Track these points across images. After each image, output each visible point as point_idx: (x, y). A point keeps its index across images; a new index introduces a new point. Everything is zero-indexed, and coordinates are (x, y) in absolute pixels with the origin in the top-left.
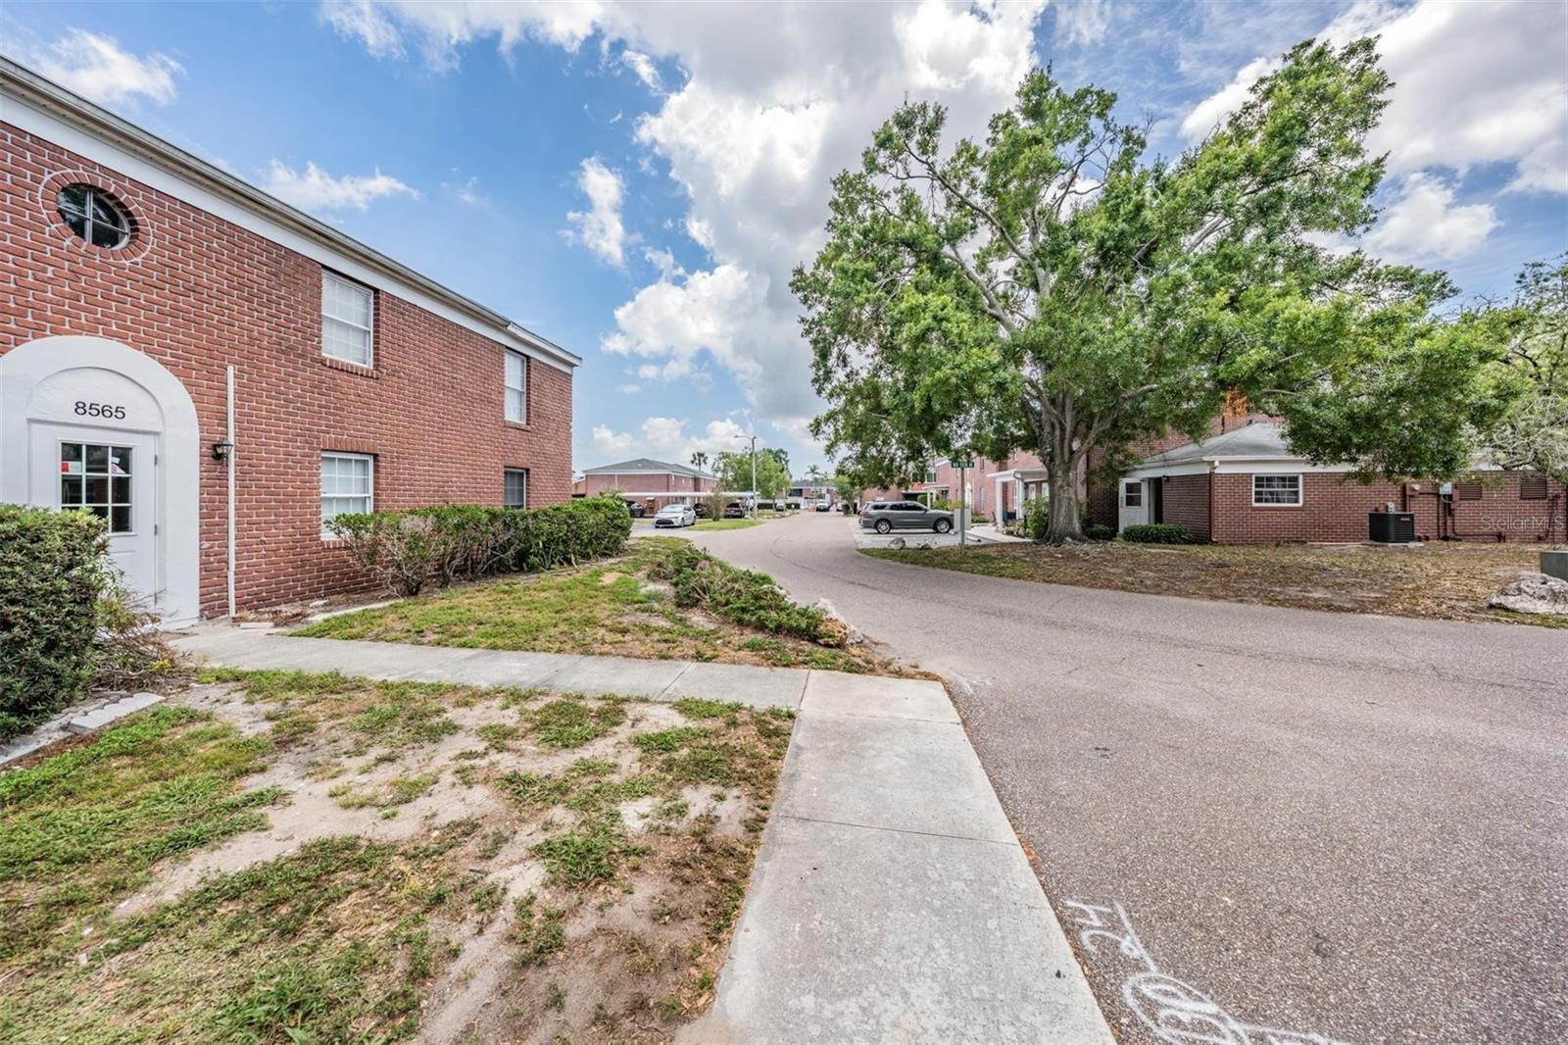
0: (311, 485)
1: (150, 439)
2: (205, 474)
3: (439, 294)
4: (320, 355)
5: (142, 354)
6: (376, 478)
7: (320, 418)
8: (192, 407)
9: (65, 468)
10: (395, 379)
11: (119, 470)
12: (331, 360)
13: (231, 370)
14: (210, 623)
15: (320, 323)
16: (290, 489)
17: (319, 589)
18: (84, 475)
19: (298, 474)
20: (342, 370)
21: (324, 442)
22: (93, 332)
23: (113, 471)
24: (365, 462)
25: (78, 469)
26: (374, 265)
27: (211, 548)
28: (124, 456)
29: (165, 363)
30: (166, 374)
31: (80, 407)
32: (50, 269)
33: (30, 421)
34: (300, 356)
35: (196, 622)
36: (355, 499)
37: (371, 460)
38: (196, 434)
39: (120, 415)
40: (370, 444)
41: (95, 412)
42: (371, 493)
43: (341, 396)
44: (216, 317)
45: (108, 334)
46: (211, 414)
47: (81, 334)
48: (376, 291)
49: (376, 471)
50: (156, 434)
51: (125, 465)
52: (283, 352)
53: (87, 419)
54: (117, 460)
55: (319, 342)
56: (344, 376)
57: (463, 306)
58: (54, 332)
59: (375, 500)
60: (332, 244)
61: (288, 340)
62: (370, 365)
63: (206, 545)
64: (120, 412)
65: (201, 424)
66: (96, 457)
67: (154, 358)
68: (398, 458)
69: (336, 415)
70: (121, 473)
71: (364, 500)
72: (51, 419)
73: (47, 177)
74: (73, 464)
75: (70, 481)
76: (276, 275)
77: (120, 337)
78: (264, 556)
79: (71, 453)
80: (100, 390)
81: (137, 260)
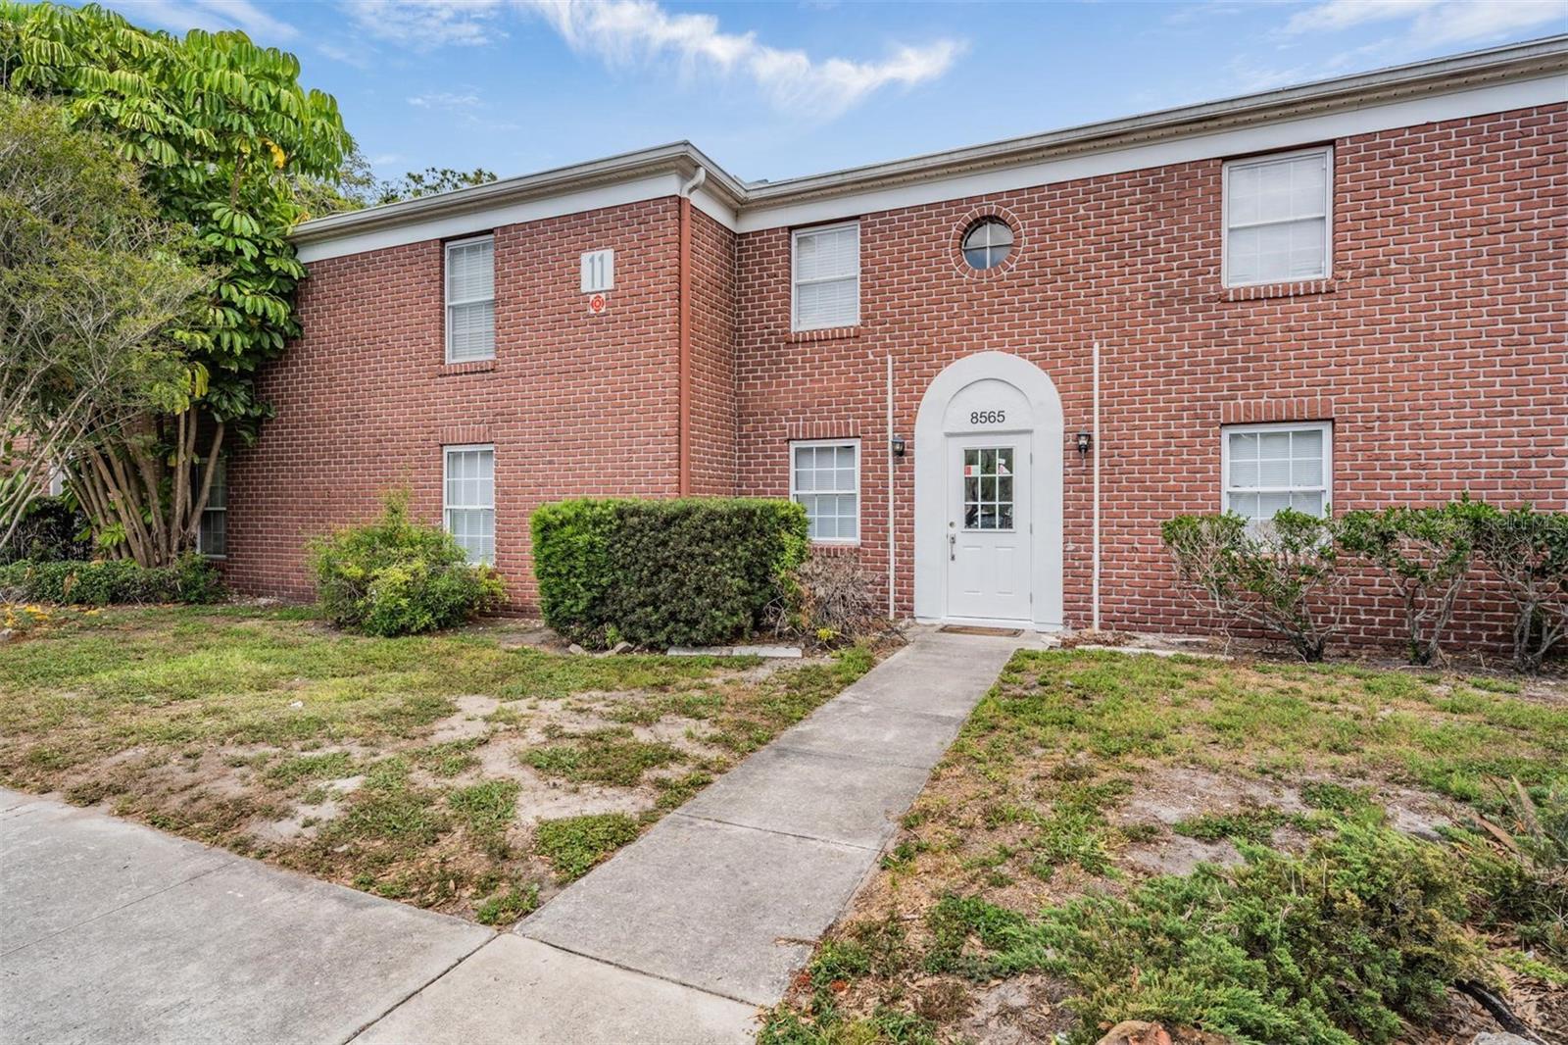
0: (1206, 476)
1: (1025, 438)
2: (1070, 470)
4: (1218, 288)
5: (1015, 357)
6: (1338, 459)
7: (1217, 380)
8: (1056, 398)
9: (968, 471)
10: (1376, 279)
11: (1005, 471)
12: (1237, 291)
13: (1096, 346)
15: (1218, 243)
16: (1172, 483)
18: (980, 476)
19: (1184, 462)
20: (1257, 299)
21: (1227, 412)
22: (980, 348)
23: (1001, 472)
24: (1319, 432)
25: (976, 471)
27: (1076, 550)
28: (1007, 454)
29: (1033, 360)
30: (1034, 370)
31: (975, 418)
32: (956, 305)
33: (949, 435)
34: (1186, 301)
35: (1061, 628)
36: (1308, 494)
37: (1325, 428)
38: (1060, 427)
39: (1001, 418)
40: (1318, 403)
41: (983, 419)
42: (1327, 484)
43: (1257, 339)
44: (1082, 292)
45: (992, 346)
46: (1076, 405)
47: (972, 353)
48: (1334, 143)
49: (1337, 447)
50: (1029, 432)
51: (1009, 466)
52: (1162, 304)
53: (979, 427)
54: (1003, 461)
55: (1218, 272)
56: (1264, 307)
58: (958, 357)
59: (1337, 496)
61: (1170, 286)
62: (1326, 274)
63: (1071, 547)
64: (1001, 416)
65: (1066, 415)
66: (987, 460)
67: (1024, 357)
68: (1381, 419)
69: (1247, 369)
70: (1005, 472)
71: (1319, 495)
72: (957, 431)
73: (954, 229)
74: (972, 467)
75: (971, 484)
76: (1152, 209)
77: (1000, 346)
78: (1137, 568)
79: (970, 458)
80: (987, 399)
81: (1014, 266)
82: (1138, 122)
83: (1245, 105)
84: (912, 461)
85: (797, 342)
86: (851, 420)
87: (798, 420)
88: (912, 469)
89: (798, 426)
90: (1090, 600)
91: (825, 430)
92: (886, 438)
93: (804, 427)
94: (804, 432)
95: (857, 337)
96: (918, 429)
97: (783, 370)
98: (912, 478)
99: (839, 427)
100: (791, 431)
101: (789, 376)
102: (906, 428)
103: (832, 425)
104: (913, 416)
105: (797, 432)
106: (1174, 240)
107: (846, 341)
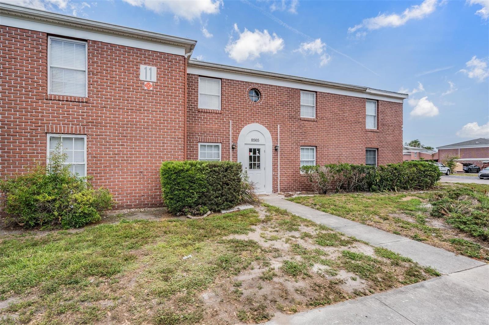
0: (297, 156)
1: (263, 146)
2: (274, 154)
3: (337, 86)
4: (300, 117)
5: (262, 125)
6: (316, 154)
7: (300, 136)
8: (271, 137)
9: (250, 154)
10: (322, 120)
11: (258, 154)
12: (303, 118)
13: (279, 125)
14: (274, 194)
15: (300, 107)
16: (292, 158)
17: (300, 189)
19: (294, 154)
20: (306, 120)
21: (301, 143)
22: (254, 122)
23: (257, 154)
24: (313, 149)
25: (252, 154)
26: (315, 84)
28: (259, 150)
29: (266, 127)
30: (266, 129)
31: (252, 140)
33: (246, 144)
34: (294, 118)
35: (272, 193)
36: (311, 161)
37: (315, 148)
38: (271, 144)
40: (314, 143)
41: (254, 141)
42: (315, 159)
43: (306, 129)
44: (276, 112)
45: (257, 122)
46: (275, 139)
47: (252, 123)
48: (316, 92)
49: (316, 152)
50: (264, 145)
51: (259, 153)
52: (290, 118)
53: (253, 143)
54: (258, 152)
55: (300, 113)
56: (307, 122)
57: (346, 88)
58: (248, 124)
59: (316, 162)
60: (303, 82)
61: (292, 114)
62: (315, 117)
63: (274, 173)
64: (257, 140)
65: (273, 141)
66: (254, 151)
67: (264, 126)
68: (323, 147)
69: (304, 135)
70: (258, 155)
71: (313, 161)
72: (248, 143)
73: (247, 89)
74: (251, 153)
75: (250, 157)
76: (289, 97)
77: (258, 122)
78: (286, 177)
79: (250, 150)
80: (255, 135)
81: (261, 103)
82: (290, 77)
83: (307, 80)
84: (237, 151)
85: (202, 112)
86: (219, 138)
87: (202, 136)
88: (236, 153)
89: (202, 138)
90: (278, 186)
91: (211, 140)
92: (230, 144)
93: (204, 138)
94: (204, 140)
95: (221, 113)
96: (238, 142)
97: (197, 120)
98: (237, 155)
99: (215, 139)
100: (199, 139)
101: (199, 122)
102: (235, 141)
103: (213, 139)
104: (237, 138)
105: (202, 140)
106: (292, 105)
107: (217, 114)
